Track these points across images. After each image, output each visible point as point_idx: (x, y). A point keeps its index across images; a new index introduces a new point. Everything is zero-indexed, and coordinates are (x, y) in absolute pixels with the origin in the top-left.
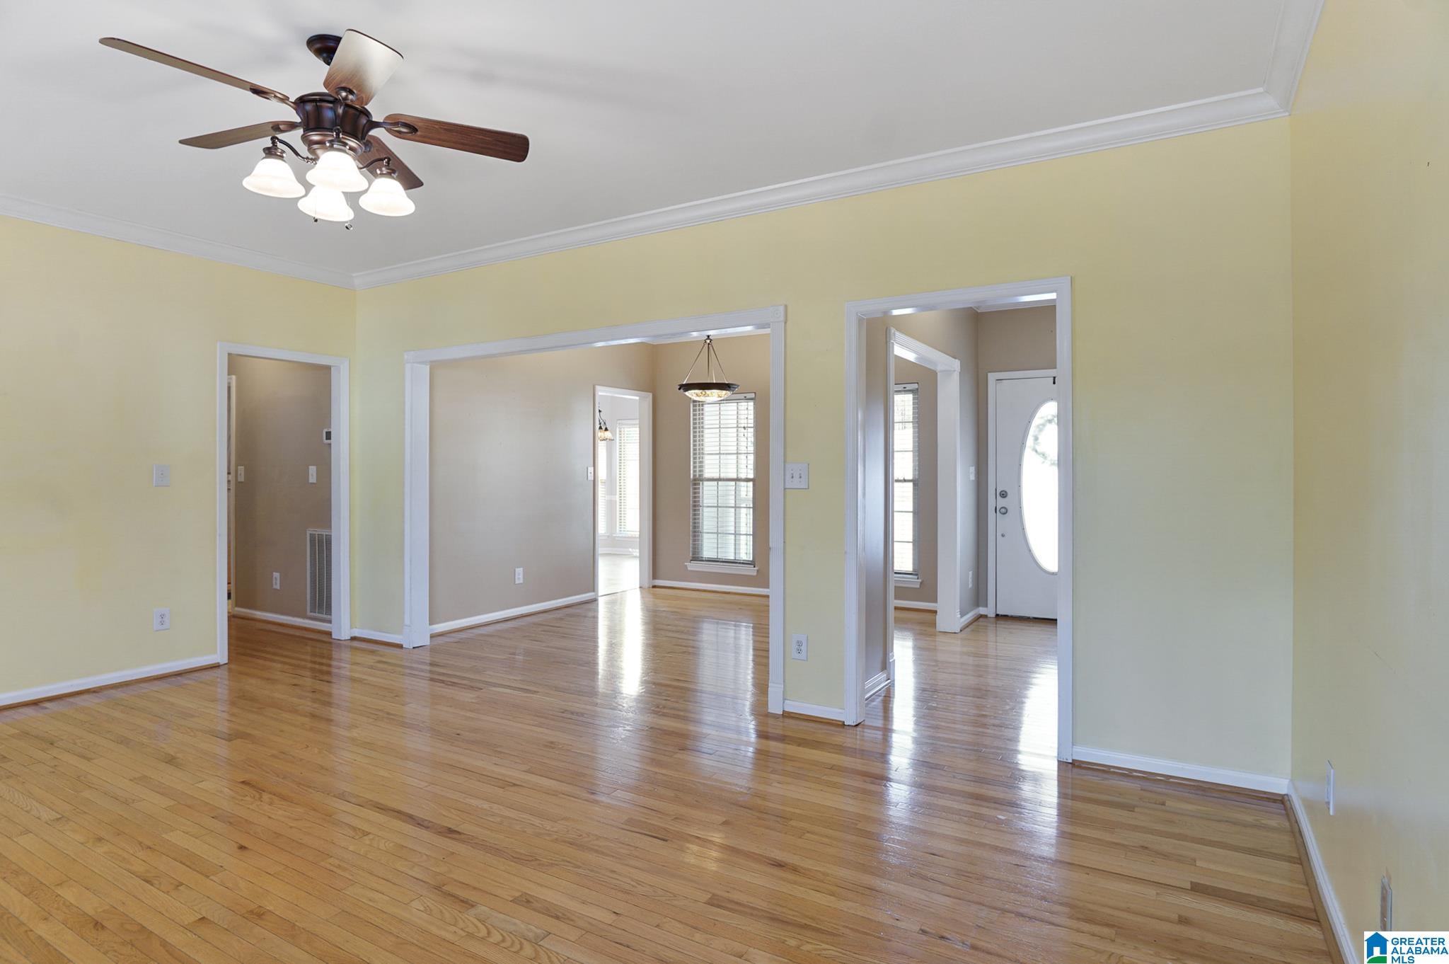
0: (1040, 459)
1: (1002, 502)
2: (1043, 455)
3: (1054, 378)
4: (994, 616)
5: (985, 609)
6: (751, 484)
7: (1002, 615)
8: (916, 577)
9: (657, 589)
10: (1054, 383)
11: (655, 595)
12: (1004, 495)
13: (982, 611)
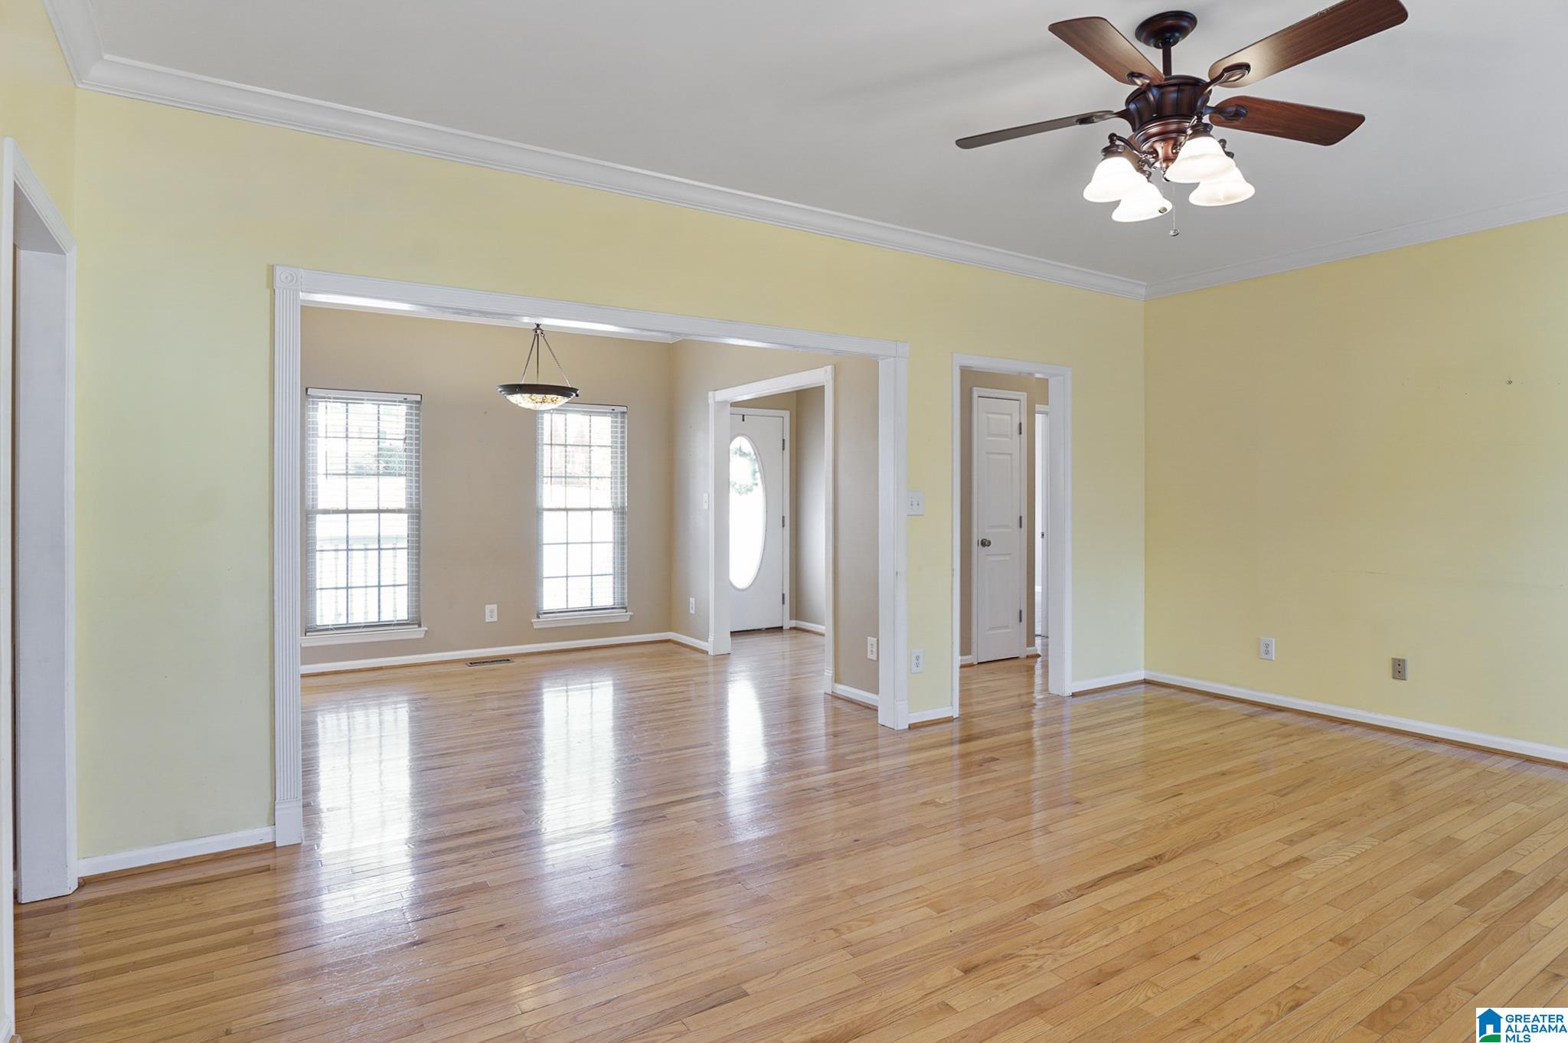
3: (743, 416)
8: (625, 610)
10: (743, 420)
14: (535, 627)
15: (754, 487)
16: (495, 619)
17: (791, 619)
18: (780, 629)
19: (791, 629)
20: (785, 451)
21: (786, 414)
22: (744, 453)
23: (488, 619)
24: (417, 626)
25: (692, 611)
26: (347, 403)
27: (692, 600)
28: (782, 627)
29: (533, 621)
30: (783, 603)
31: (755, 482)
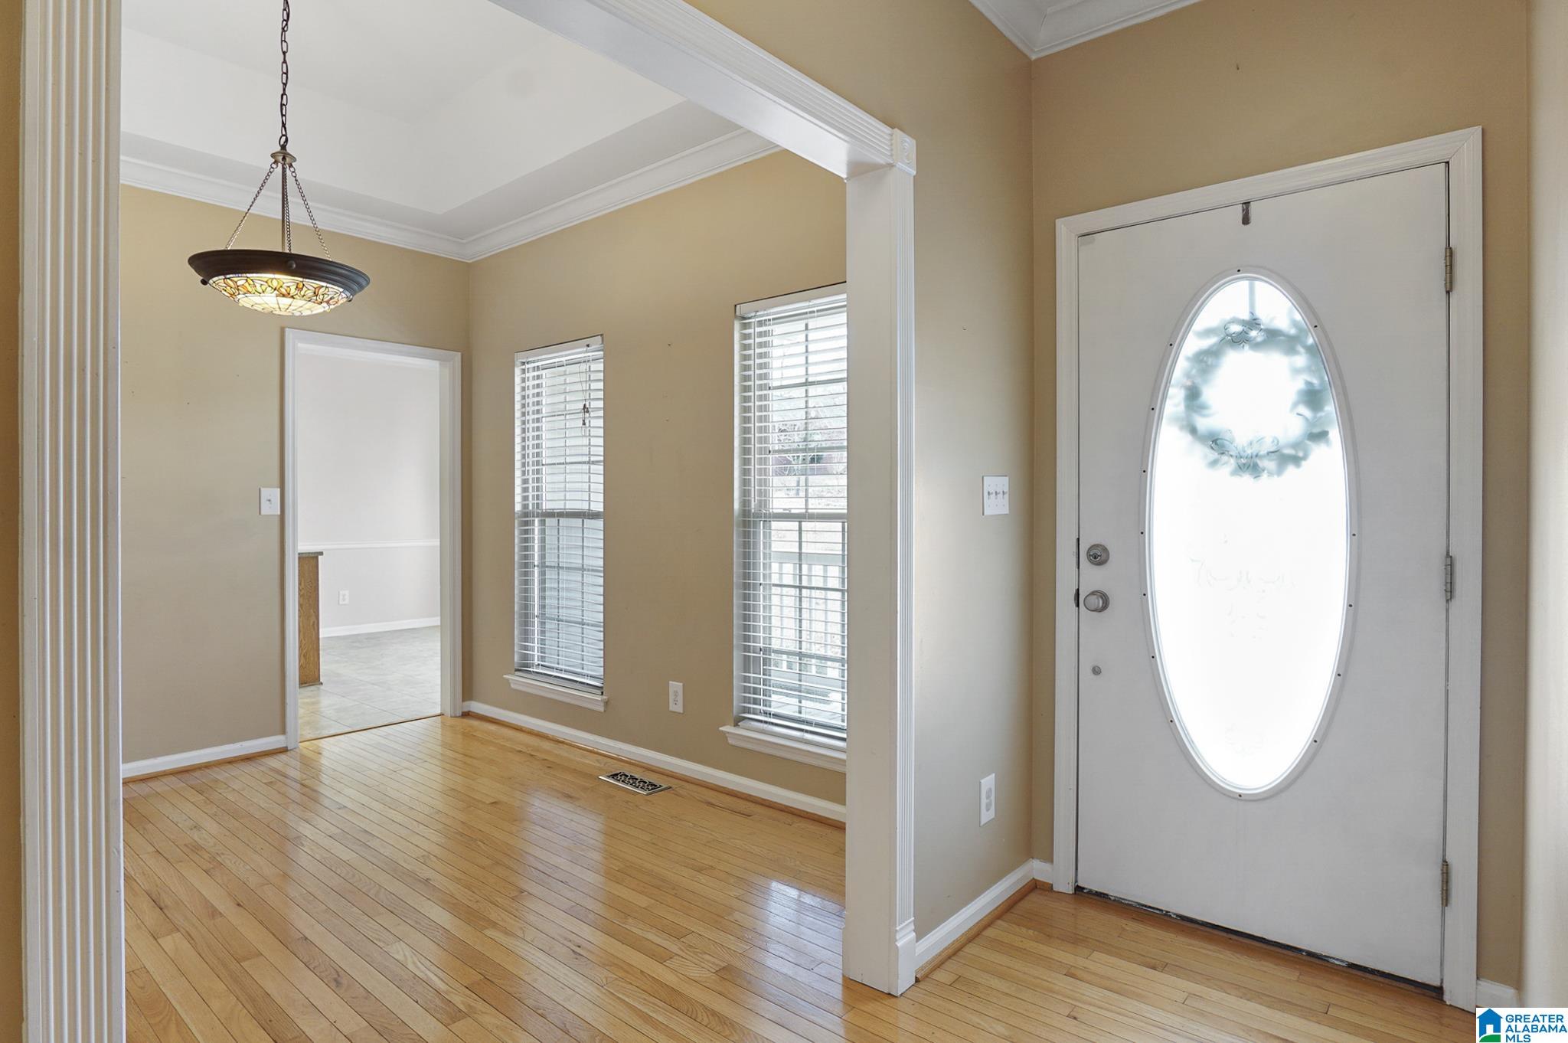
0: (1201, 453)
1: (1093, 578)
2: (1215, 441)
3: (1247, 205)
4: (1071, 891)
5: (1046, 866)
6: (599, 524)
7: (1090, 892)
9: (475, 723)
10: (1246, 220)
11: (468, 735)
12: (1098, 556)
13: (1036, 869)
14: (730, 741)
24: (601, 695)
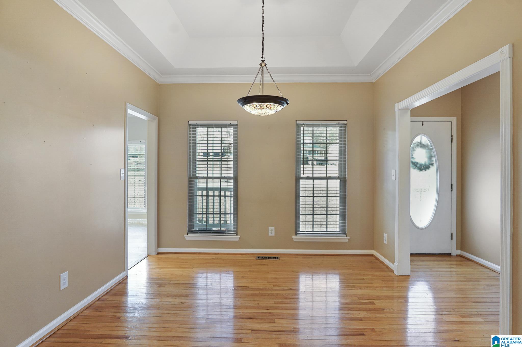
3: (423, 122)
8: (345, 236)
9: (161, 256)
10: (423, 125)
14: (294, 240)
15: (431, 166)
16: (273, 234)
17: (457, 249)
18: (450, 255)
19: (457, 256)
20: (453, 143)
21: (454, 120)
22: (424, 145)
23: (270, 234)
24: (236, 235)
25: (385, 242)
26: (208, 127)
27: (385, 235)
28: (450, 254)
29: (293, 237)
30: (451, 239)
31: (431, 163)
